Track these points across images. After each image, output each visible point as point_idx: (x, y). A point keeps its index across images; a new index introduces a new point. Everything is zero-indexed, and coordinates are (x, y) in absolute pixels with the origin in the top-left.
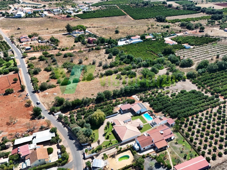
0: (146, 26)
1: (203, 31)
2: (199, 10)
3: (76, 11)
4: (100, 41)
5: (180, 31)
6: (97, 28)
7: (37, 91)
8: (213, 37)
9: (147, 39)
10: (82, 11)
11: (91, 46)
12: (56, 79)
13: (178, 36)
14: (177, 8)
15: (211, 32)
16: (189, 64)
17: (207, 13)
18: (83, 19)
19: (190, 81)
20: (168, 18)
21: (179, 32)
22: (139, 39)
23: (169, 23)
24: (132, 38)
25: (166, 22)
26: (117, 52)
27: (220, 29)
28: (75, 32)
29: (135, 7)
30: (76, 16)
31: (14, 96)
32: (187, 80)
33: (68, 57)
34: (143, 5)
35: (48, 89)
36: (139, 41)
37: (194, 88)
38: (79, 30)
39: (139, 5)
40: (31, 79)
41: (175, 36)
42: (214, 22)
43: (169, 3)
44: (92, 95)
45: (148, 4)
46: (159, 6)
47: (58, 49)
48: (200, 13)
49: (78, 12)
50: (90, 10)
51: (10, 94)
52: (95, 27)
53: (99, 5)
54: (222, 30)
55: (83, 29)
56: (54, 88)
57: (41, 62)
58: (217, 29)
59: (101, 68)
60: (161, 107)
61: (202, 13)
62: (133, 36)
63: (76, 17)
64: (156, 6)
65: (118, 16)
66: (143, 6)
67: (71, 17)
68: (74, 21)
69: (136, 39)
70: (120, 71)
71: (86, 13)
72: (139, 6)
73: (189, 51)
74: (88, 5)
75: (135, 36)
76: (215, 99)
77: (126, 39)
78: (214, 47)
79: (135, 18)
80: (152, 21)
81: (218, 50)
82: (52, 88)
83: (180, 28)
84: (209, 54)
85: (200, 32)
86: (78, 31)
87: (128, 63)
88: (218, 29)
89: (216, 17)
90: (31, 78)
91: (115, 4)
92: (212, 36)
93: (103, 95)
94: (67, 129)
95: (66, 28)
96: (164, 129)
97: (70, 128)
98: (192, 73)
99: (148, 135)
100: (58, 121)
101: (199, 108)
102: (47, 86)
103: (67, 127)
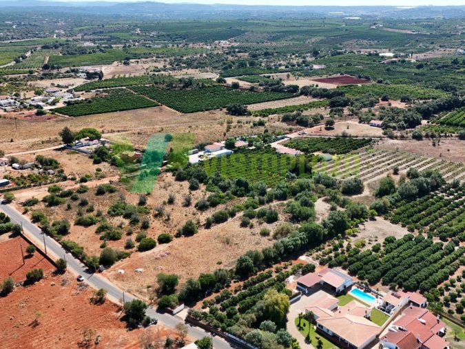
0: (218, 124)
1: (333, 129)
2: (293, 91)
3: (50, 101)
5: (291, 131)
6: (119, 133)
7: (98, 268)
8: (357, 137)
9: (239, 148)
10: (62, 101)
12: (118, 239)
13: (291, 139)
14: (252, 89)
15: (348, 129)
16: (355, 189)
17: (315, 96)
18: (75, 116)
19: (385, 219)
20: (250, 108)
21: (288, 132)
22: (221, 149)
23: (256, 116)
24: (207, 147)
25: (250, 114)
26: (202, 175)
27: (360, 122)
28: (80, 142)
29: (168, 90)
30: (56, 111)
31: (52, 285)
32: (376, 218)
33: (107, 195)
34: (182, 85)
35: (117, 261)
36: (226, 153)
37: (400, 232)
38: (88, 138)
39: (174, 85)
40: (61, 246)
41: (286, 139)
42: (342, 110)
43: (230, 81)
44: (220, 263)
45: (191, 84)
46: (214, 86)
47: (69, 179)
48: (299, 96)
49: (54, 103)
50: (76, 99)
51: (38, 281)
52: (114, 131)
53: (91, 89)
54: (364, 123)
55: (95, 136)
56: (128, 258)
57: (53, 208)
58: (354, 122)
59: (192, 209)
60: (376, 272)
61: (302, 97)
62: (208, 144)
63: (56, 113)
64: (209, 87)
65: (145, 107)
66: (184, 87)
67: (45, 114)
68: (57, 121)
69: (218, 150)
70: (238, 211)
71: (73, 104)
72: (176, 87)
74: (67, 89)
75: (211, 144)
76: (456, 248)
77: (196, 150)
78: (373, 155)
79: (184, 111)
80: (220, 114)
81: (384, 159)
82: (124, 258)
83: (284, 125)
84: (375, 167)
85: (327, 129)
86: (88, 141)
87: (242, 196)
88: (357, 123)
89: (339, 102)
90: (60, 243)
91: (122, 86)
92: (355, 135)
93: (251, 261)
94: (223, 339)
95: (61, 134)
96: (422, 314)
97: (230, 335)
98: (383, 204)
99: (400, 329)
100: (191, 326)
101: (443, 267)
102: (114, 255)
103: (220, 335)
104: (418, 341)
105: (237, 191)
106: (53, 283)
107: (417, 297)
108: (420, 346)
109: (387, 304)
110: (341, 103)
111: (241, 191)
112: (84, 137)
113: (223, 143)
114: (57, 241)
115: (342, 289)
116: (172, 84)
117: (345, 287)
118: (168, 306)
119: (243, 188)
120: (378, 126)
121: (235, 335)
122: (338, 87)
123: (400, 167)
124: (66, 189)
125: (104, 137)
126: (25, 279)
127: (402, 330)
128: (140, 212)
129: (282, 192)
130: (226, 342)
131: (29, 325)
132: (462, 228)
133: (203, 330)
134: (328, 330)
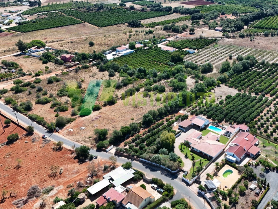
0: (123, 33)
1: (194, 34)
2: (169, 10)
3: (6, 22)
4: (81, 58)
5: (169, 36)
6: (58, 43)
7: (55, 129)
8: (208, 38)
9: (138, 48)
10: (14, 22)
11: (72, 65)
12: (66, 110)
13: (169, 41)
14: (143, 10)
15: (203, 33)
16: (208, 69)
17: (182, 14)
18: (25, 32)
19: (226, 85)
20: (143, 22)
21: (168, 37)
22: (127, 50)
23: (147, 27)
24: (118, 49)
25: (143, 26)
26: (116, 67)
27: (209, 29)
28: (31, 50)
29: (88, 12)
30: (11, 30)
31: (26, 143)
32: (221, 85)
33: (55, 84)
34: (96, 9)
35: (67, 124)
36: (130, 52)
37: (234, 92)
38: (36, 47)
39: (91, 9)
40: (28, 118)
41: (166, 41)
42: (199, 22)
43: (128, 5)
44: (133, 119)
45: (103, 8)
46: (118, 8)
47: (27, 75)
48: (172, 13)
49: (8, 24)
50: (24, 20)
51: (16, 141)
52: (54, 42)
53: (34, 13)
54: (212, 29)
55: (41, 45)
56: (74, 122)
57: (18, 94)
58: (206, 29)
59: (112, 88)
60: (222, 116)
61: (175, 14)
62: (118, 47)
63: (11, 31)
64: (115, 9)
65: (73, 24)
66: (98, 10)
67: (3, 32)
68: (13, 36)
69: (125, 50)
70: (141, 88)
71: (23, 24)
72: (93, 10)
73: (195, 56)
74: (17, 14)
75: (120, 47)
76: (264, 98)
77: (111, 51)
78: (218, 49)
79: (100, 26)
80: (124, 27)
81: (224, 50)
82: (71, 122)
83: (165, 33)
84: (219, 56)
85: (191, 34)
86: (36, 49)
87: (143, 78)
88: (208, 29)
89: (197, 17)
90: (27, 116)
91: (55, 10)
92: (207, 37)
93: (151, 117)
94: (138, 162)
95: (17, 45)
96: (246, 135)
97: (142, 159)
98: (224, 77)
99: (235, 144)
100: (119, 157)
101: (257, 109)
102: (65, 121)
103: (136, 160)
104: (245, 150)
105: (139, 76)
106: (26, 141)
107: (244, 127)
108: (246, 152)
109: (228, 132)
110: (198, 18)
111: (142, 75)
112: (33, 46)
113: (127, 46)
114: (25, 115)
115: (203, 127)
116: (90, 8)
117: (205, 125)
118: (103, 147)
119: (143, 74)
120: (220, 31)
121: (145, 159)
122: (195, 7)
123: (233, 55)
124: (26, 81)
125: (47, 46)
126: (7, 141)
127: (236, 145)
128: (78, 93)
129: (166, 74)
130: (140, 163)
131: (15, 168)
132: (266, 87)
133: (126, 159)
134: (197, 150)
